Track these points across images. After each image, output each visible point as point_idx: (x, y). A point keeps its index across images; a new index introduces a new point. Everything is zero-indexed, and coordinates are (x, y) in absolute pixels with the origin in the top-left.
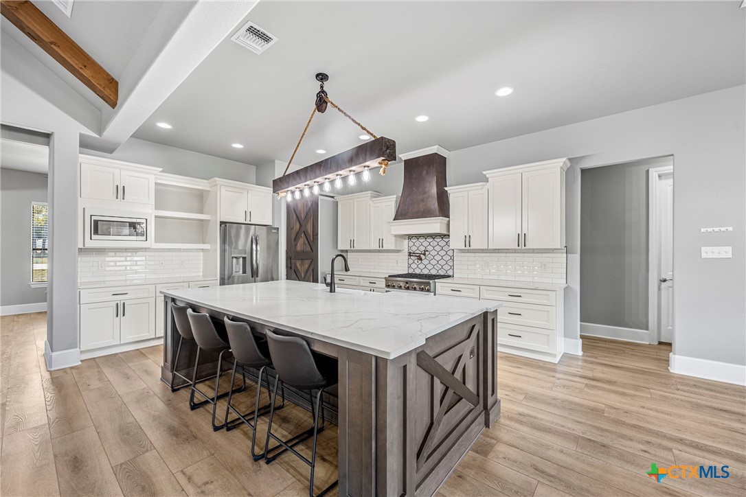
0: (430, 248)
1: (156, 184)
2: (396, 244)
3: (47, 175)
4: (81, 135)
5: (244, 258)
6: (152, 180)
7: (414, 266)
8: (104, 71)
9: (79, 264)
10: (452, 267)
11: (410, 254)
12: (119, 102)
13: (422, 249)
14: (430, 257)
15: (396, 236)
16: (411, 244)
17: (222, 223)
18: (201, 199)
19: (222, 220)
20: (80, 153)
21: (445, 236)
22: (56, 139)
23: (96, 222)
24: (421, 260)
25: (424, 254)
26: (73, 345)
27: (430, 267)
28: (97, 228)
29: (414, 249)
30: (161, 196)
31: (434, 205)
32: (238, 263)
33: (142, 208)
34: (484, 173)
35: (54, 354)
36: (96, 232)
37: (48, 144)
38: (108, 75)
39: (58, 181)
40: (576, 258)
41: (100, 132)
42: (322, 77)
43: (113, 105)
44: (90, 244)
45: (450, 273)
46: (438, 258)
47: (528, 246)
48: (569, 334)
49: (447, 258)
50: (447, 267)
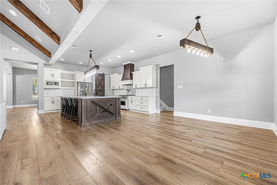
0: (131, 88)
1: (61, 73)
2: (123, 87)
3: (37, 70)
4: (44, 63)
5: (83, 91)
6: (60, 72)
7: (128, 93)
8: (48, 51)
9: (44, 92)
10: (135, 93)
11: (127, 90)
12: (51, 57)
13: (129, 88)
14: (131, 90)
15: (123, 85)
16: (127, 87)
18: (73, 76)
19: (78, 81)
20: (44, 67)
21: (132, 85)
22: (39, 64)
23: (48, 82)
24: (129, 91)
25: (130, 90)
26: (43, 109)
27: (131, 93)
28: (47, 83)
29: (128, 88)
30: (62, 76)
31: (129, 77)
32: (81, 92)
33: (58, 79)
34: (139, 68)
35: (39, 110)
36: (48, 84)
37: (37, 65)
38: (49, 52)
39: (39, 72)
40: (159, 89)
41: (48, 62)
42: (91, 51)
43: (50, 58)
44: (46, 87)
45: (135, 94)
46: (133, 91)
47: (147, 87)
48: (157, 108)
49: (134, 90)
50: (134, 93)
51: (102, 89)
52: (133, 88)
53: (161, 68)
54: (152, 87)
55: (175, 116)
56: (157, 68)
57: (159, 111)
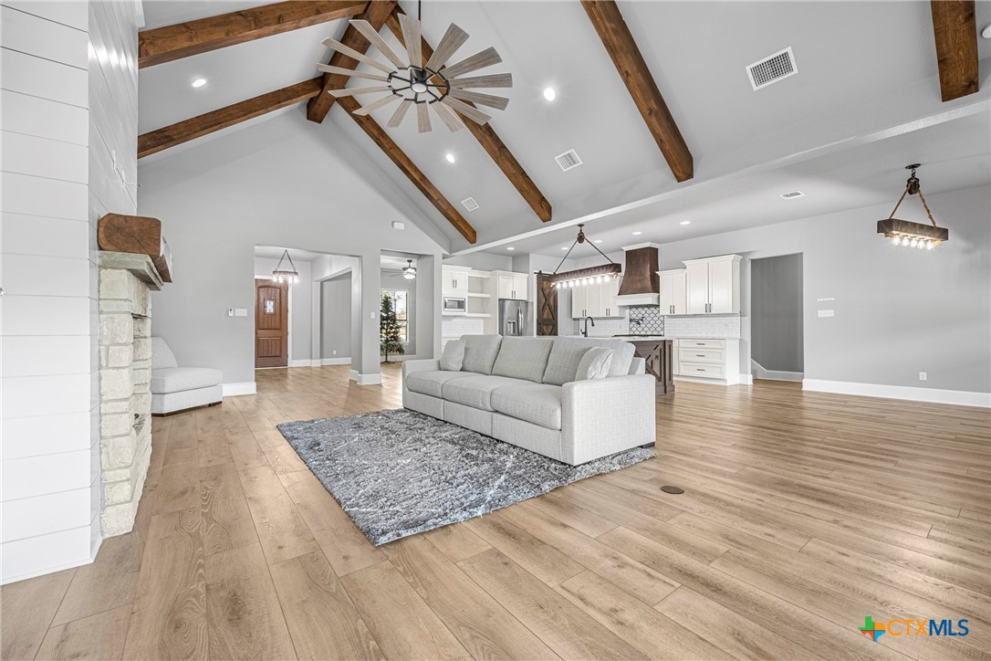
0: (646, 315)
2: (620, 313)
5: (514, 323)
7: (634, 329)
10: (663, 329)
11: (631, 320)
12: (475, 243)
13: (640, 316)
14: (646, 322)
15: (620, 307)
16: (632, 312)
17: (500, 300)
18: (482, 284)
19: (498, 298)
21: (657, 306)
22: (435, 257)
24: (639, 324)
25: (642, 320)
27: (646, 329)
28: (447, 305)
29: (634, 316)
30: (470, 284)
31: (648, 283)
32: (510, 326)
38: (474, 230)
40: (748, 320)
41: (451, 252)
43: (472, 245)
44: (444, 313)
45: (661, 333)
46: (652, 322)
47: (712, 312)
48: (742, 371)
49: (659, 322)
50: (659, 329)
51: (551, 317)
52: (661, 313)
53: (753, 261)
54: (731, 312)
55: (807, 392)
56: (742, 263)
57: (749, 380)
